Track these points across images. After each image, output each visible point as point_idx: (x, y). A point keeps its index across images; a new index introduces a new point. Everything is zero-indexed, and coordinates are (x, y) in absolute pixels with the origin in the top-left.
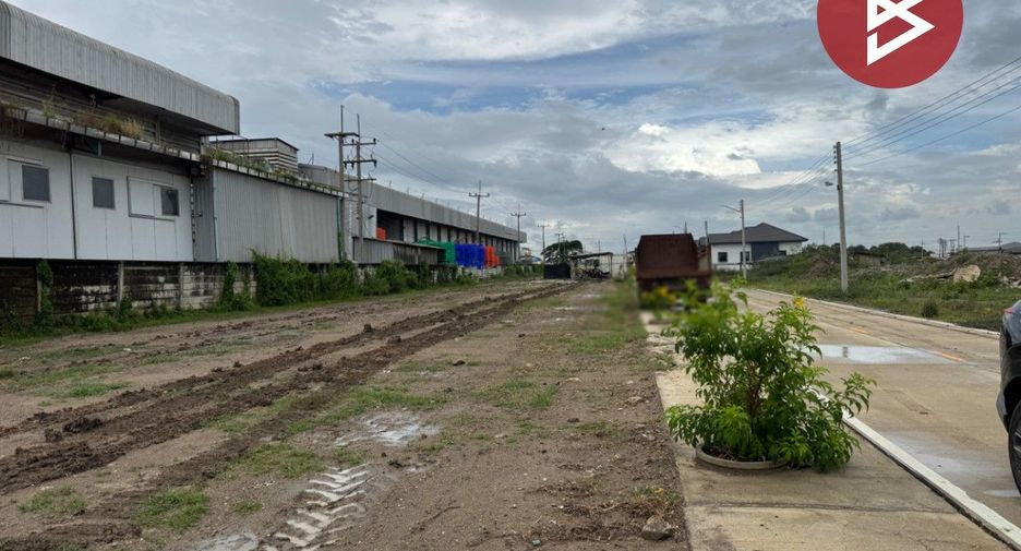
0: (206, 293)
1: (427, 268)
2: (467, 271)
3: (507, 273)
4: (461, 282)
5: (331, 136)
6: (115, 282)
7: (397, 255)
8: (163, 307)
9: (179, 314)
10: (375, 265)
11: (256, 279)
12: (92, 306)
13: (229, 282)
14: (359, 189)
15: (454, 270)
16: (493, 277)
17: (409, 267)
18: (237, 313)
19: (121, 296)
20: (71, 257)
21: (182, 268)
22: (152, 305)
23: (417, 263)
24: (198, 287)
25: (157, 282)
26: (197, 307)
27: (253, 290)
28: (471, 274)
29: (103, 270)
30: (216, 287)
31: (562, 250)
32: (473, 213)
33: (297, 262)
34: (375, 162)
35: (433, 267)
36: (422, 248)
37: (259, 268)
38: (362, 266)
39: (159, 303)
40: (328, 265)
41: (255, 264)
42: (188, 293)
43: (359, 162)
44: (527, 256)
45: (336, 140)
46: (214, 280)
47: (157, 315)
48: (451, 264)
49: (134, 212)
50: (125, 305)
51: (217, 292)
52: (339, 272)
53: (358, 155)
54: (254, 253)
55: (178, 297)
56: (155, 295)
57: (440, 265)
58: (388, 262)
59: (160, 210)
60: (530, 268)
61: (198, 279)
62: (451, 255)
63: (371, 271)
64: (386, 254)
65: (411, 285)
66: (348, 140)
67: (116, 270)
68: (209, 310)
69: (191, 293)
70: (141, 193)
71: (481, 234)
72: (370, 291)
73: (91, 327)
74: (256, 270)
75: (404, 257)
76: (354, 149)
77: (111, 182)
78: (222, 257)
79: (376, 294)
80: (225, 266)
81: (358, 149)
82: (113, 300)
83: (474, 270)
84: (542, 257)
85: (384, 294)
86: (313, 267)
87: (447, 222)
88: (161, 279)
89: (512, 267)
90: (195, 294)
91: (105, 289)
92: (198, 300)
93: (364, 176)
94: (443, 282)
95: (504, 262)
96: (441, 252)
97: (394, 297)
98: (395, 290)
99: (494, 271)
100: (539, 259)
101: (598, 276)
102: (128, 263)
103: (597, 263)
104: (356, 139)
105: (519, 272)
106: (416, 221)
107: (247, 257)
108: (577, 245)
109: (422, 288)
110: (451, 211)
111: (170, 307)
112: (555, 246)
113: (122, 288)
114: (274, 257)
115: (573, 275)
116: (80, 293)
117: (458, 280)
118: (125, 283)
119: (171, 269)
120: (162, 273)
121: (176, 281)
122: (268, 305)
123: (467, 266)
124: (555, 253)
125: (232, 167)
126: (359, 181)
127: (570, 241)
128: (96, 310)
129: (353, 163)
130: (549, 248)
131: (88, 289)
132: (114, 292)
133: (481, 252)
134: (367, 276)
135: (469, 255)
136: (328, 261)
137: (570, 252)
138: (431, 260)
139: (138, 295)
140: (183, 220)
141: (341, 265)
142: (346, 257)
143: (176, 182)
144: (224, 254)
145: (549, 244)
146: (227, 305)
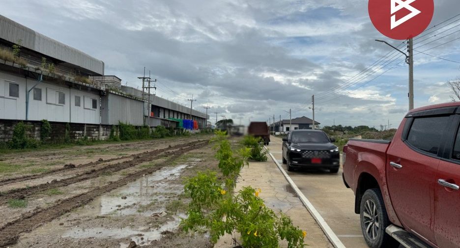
0: (106, 135)
1: (173, 129)
2: (187, 131)
3: (202, 132)
4: (184, 135)
5: (140, 78)
6: (83, 130)
7: (162, 123)
8: (95, 139)
10: (155, 127)
11: (120, 131)
12: (78, 138)
13: (112, 132)
14: (149, 98)
15: (182, 130)
16: (196, 133)
17: (167, 128)
18: (115, 142)
19: (85, 135)
20: (69, 122)
21: (100, 126)
22: (92, 138)
23: (169, 127)
24: (104, 133)
25: (93, 131)
26: (103, 139)
27: (119, 135)
28: (188, 132)
29: (80, 126)
30: (109, 133)
31: (224, 123)
33: (132, 125)
34: (156, 88)
35: (175, 129)
36: (171, 121)
37: (121, 127)
38: (151, 127)
39: (94, 137)
40: (141, 127)
41: (120, 126)
42: (101, 135)
43: (149, 88)
44: (209, 125)
45: (142, 80)
46: (108, 131)
47: (94, 141)
48: (181, 128)
49: (85, 107)
50: (86, 138)
51: (109, 135)
52: (146, 129)
53: (149, 85)
54: (119, 122)
55: (99, 136)
56: (93, 135)
57: (177, 128)
58: (160, 126)
59: (92, 107)
60: (211, 130)
61: (104, 130)
62: (181, 124)
63: (154, 129)
64: (158, 123)
65: (167, 135)
66: (146, 80)
67: (84, 126)
68: (107, 141)
69: (102, 134)
70: (87, 101)
71: (192, 116)
72: (154, 137)
73: (78, 144)
74: (120, 128)
75: (165, 124)
76: (148, 83)
77: (80, 97)
78: (110, 123)
79: (156, 138)
80: (111, 126)
81: (149, 83)
82: (83, 136)
83: (189, 130)
84: (215, 126)
85: (159, 138)
86: (137, 127)
87: (177, 110)
88: (95, 130)
89: (204, 130)
90: (103, 135)
91: (81, 132)
92: (104, 137)
93: (151, 93)
94: (178, 135)
95: (200, 127)
96: (177, 123)
97: (162, 139)
98: (162, 137)
99: (197, 131)
100: (214, 127)
101: (238, 134)
102: (87, 124)
103: (238, 130)
104: (149, 79)
105: (206, 132)
106: (165, 109)
107: (117, 123)
108: (230, 121)
109: (171, 137)
110: (179, 105)
111: (97, 139)
112: (221, 121)
113: (85, 132)
114: (125, 123)
115: (228, 134)
116: (75, 133)
117: (184, 134)
118: (86, 131)
119: (97, 126)
120: (95, 128)
121: (98, 131)
122: (123, 140)
123: (187, 128)
124: (221, 124)
125: (114, 92)
126: (149, 95)
127: (228, 119)
128: (79, 139)
129: (147, 88)
130: (219, 122)
131: (77, 132)
132: (83, 133)
133: (192, 123)
134: (152, 131)
135: (188, 124)
136: (140, 125)
137: (228, 124)
138: (174, 126)
139: (89, 135)
140: (98, 110)
141: (145, 127)
142: (146, 124)
143: (97, 98)
144: (111, 122)
145: (218, 120)
146: (112, 139)
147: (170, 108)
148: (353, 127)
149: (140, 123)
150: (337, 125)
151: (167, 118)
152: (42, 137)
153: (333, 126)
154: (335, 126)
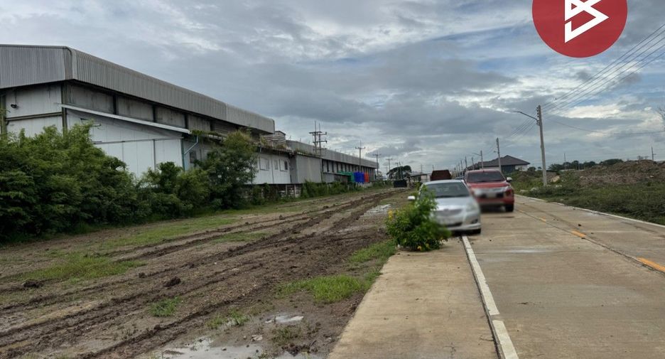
0: (299, 193)
2: (359, 185)
3: (374, 185)
4: (358, 190)
7: (336, 179)
9: (293, 199)
10: (331, 183)
11: (307, 188)
12: (282, 196)
13: (302, 190)
15: (355, 184)
16: (369, 187)
17: (341, 183)
18: (305, 199)
24: (297, 191)
25: (291, 190)
26: (297, 197)
27: (307, 192)
29: (283, 186)
30: (300, 191)
31: (399, 171)
32: (359, 156)
34: (327, 141)
35: (347, 184)
36: (342, 175)
37: (307, 185)
38: (328, 184)
39: (291, 196)
40: (320, 183)
43: (320, 142)
45: (313, 134)
46: (300, 189)
48: (353, 182)
49: (281, 170)
50: (287, 196)
52: (323, 186)
53: (320, 139)
54: (306, 181)
55: (294, 194)
56: (291, 194)
57: (350, 183)
58: (334, 182)
59: (284, 169)
60: (383, 183)
61: (297, 189)
62: (353, 178)
63: (331, 186)
64: (331, 179)
65: (343, 191)
66: (317, 134)
67: (285, 186)
68: (300, 198)
69: (296, 193)
70: (281, 164)
71: (362, 166)
72: (332, 193)
73: (284, 201)
76: (318, 137)
77: (277, 161)
79: (335, 194)
80: (301, 184)
81: (320, 137)
83: (361, 184)
84: (387, 176)
86: (318, 184)
89: (376, 182)
91: (284, 192)
92: (297, 195)
93: (323, 147)
94: (352, 190)
95: (370, 180)
96: (349, 177)
98: (339, 193)
99: (369, 185)
100: (385, 178)
103: (420, 179)
104: (319, 133)
107: (304, 182)
108: (408, 168)
109: (346, 192)
111: (293, 197)
112: (395, 170)
113: (286, 191)
114: (309, 181)
115: (408, 185)
116: (281, 192)
119: (292, 186)
121: (294, 189)
122: (310, 197)
123: (359, 182)
124: (395, 173)
125: (300, 153)
127: (404, 166)
128: (284, 197)
129: (318, 142)
130: (391, 171)
133: (363, 176)
134: (329, 188)
135: (359, 178)
137: (404, 173)
138: (346, 180)
139: (289, 193)
140: (288, 171)
141: (324, 183)
142: (324, 180)
143: (287, 159)
144: (300, 181)
145: (391, 168)
146: (303, 197)
147: (334, 159)
148: (598, 162)
149: (319, 180)
150: (571, 161)
151: (336, 172)
152: (265, 197)
153: (564, 164)
154: (567, 163)
